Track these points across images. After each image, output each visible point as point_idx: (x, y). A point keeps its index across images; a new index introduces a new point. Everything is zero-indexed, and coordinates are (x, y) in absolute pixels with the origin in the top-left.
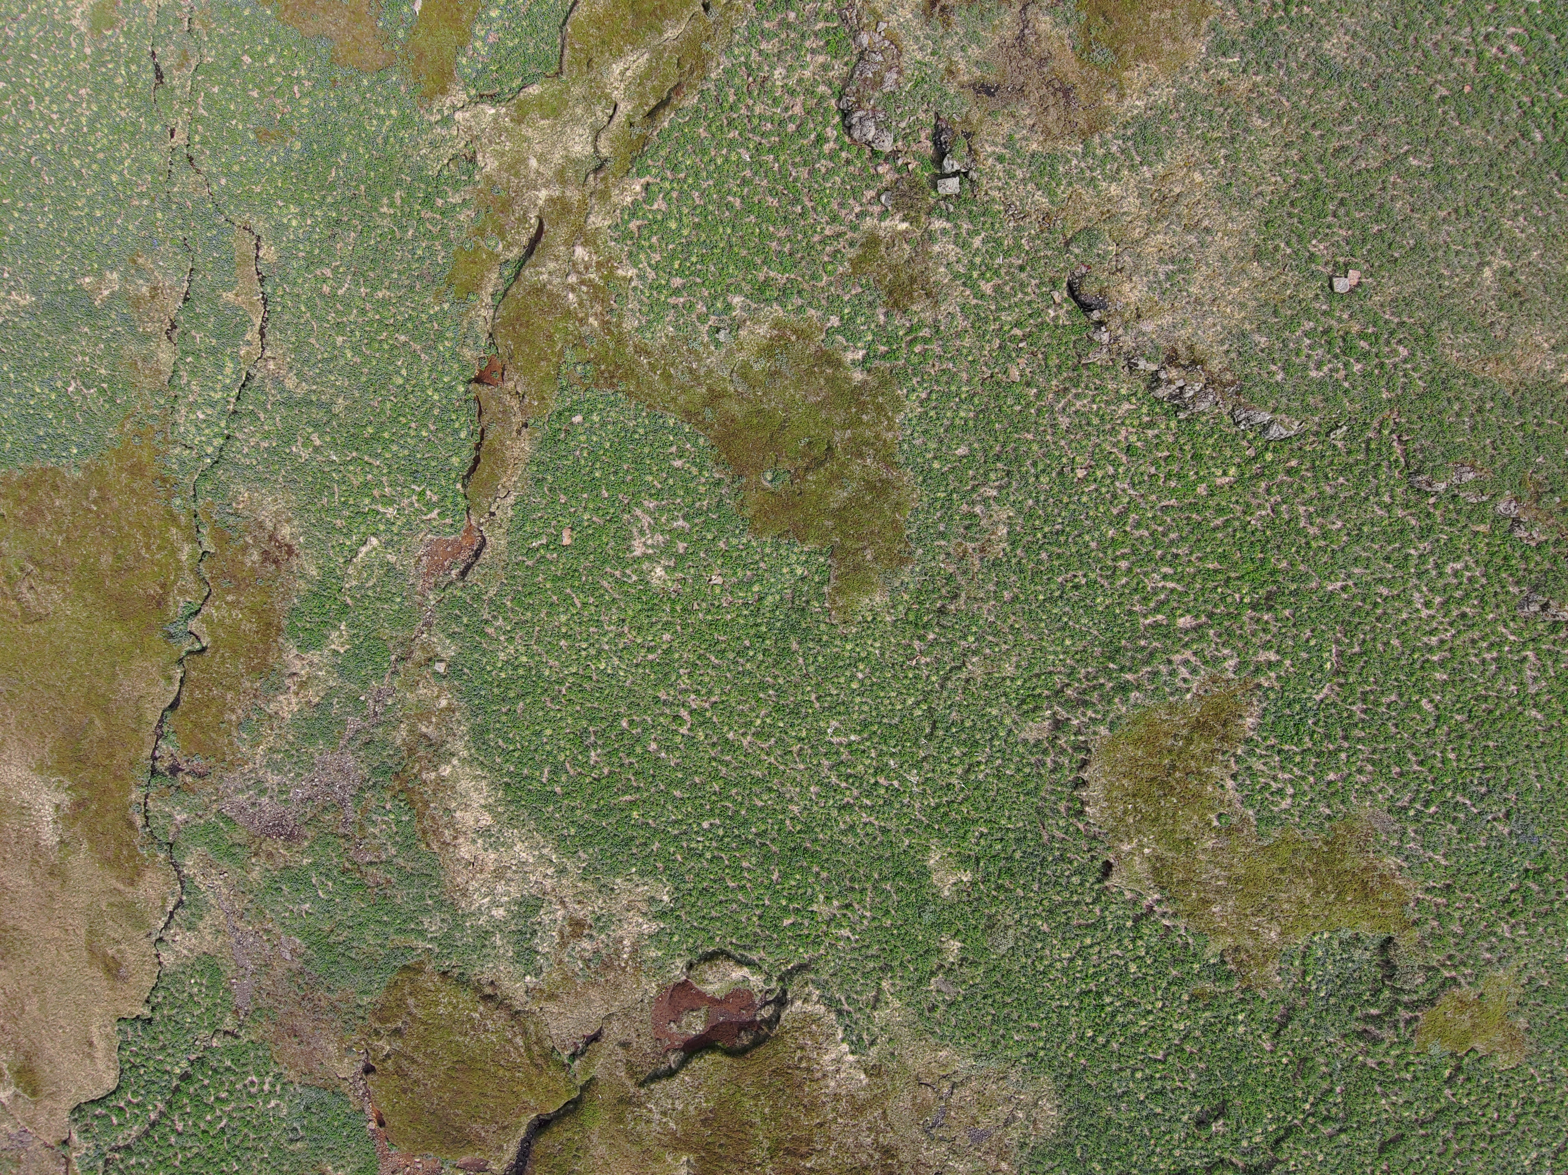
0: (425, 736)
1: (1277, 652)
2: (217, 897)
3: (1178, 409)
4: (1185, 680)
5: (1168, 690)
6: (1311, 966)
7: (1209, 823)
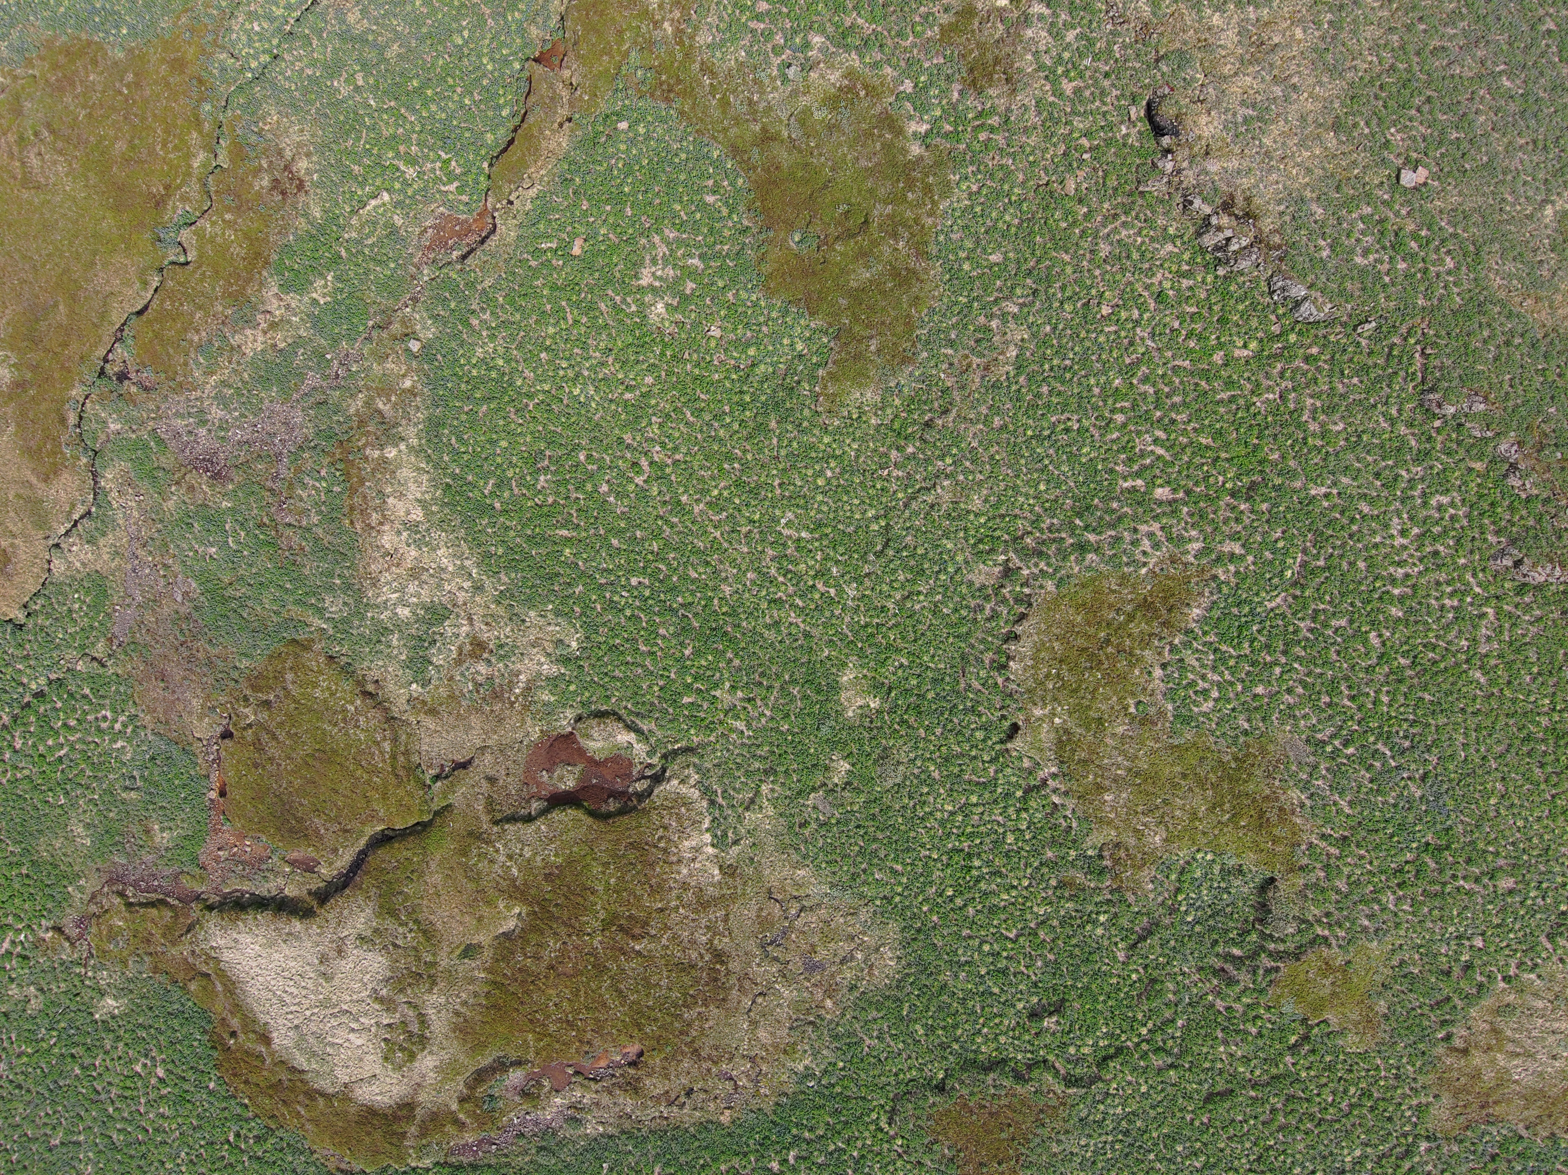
0: (380, 412)
1: (1243, 546)
2: (127, 518)
3: (1219, 262)
4: (1144, 553)
5: (1125, 559)
6: (1186, 885)
7: (1126, 708)
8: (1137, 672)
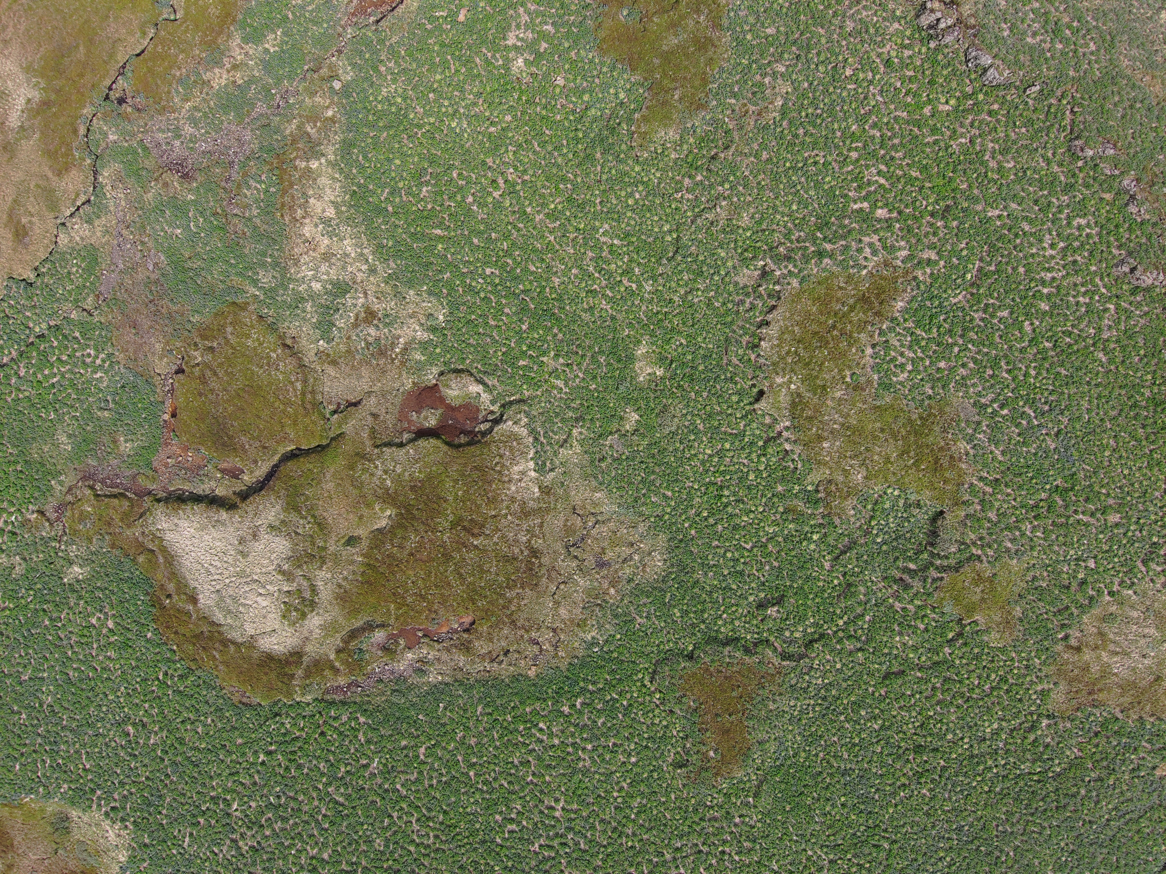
0: (308, 134)
1: (938, 253)
2: (117, 206)
3: (931, 38)
4: (866, 258)
5: (851, 263)
6: (878, 513)
7: (843, 378)
8: (854, 350)
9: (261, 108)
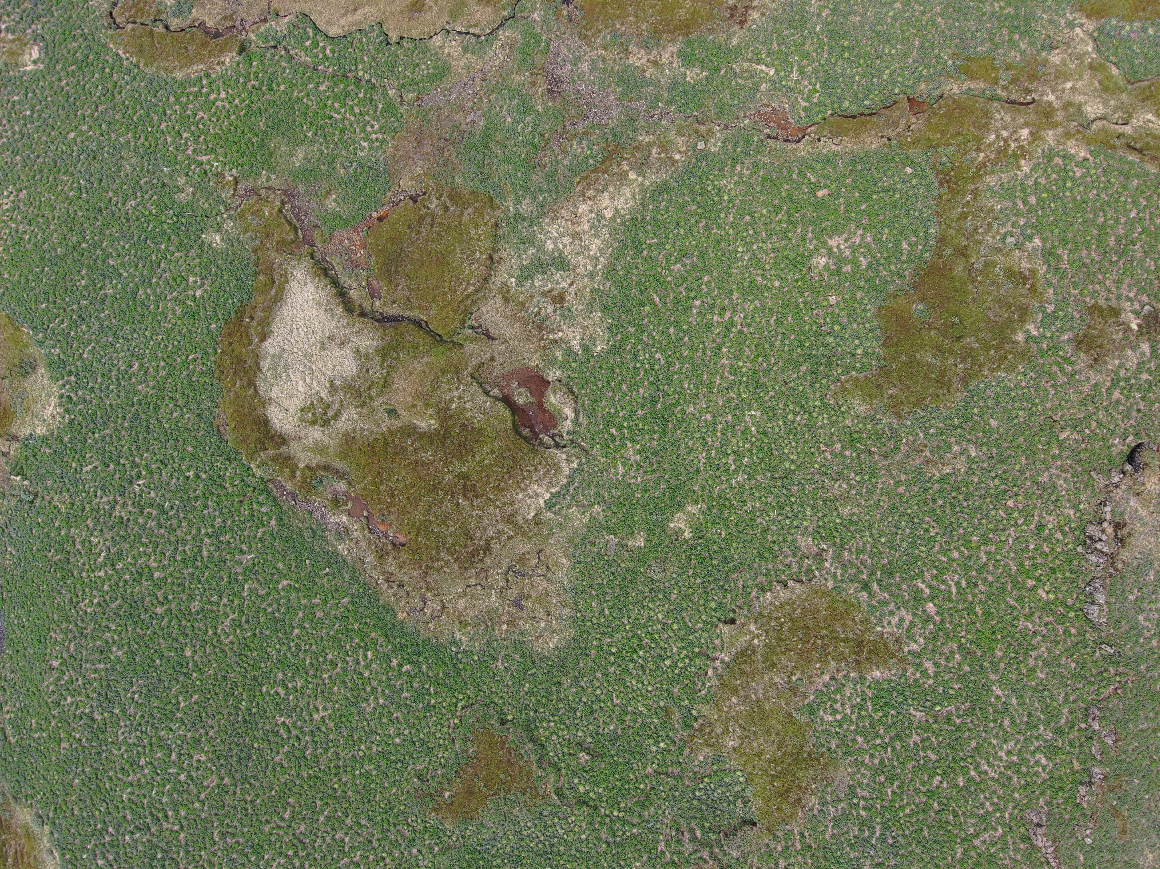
0: (650, 154)
1: (935, 672)
2: (491, 59)
3: (1084, 544)
4: (890, 622)
5: (878, 614)
7: (792, 674)
8: (818, 666)
9: (641, 105)
